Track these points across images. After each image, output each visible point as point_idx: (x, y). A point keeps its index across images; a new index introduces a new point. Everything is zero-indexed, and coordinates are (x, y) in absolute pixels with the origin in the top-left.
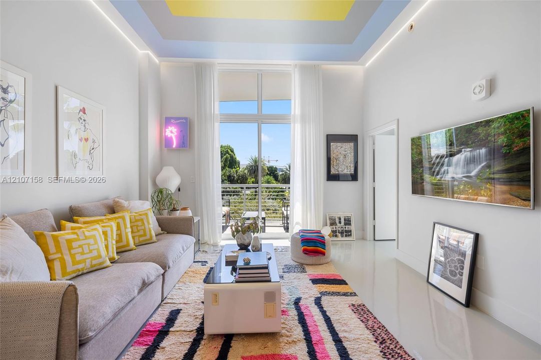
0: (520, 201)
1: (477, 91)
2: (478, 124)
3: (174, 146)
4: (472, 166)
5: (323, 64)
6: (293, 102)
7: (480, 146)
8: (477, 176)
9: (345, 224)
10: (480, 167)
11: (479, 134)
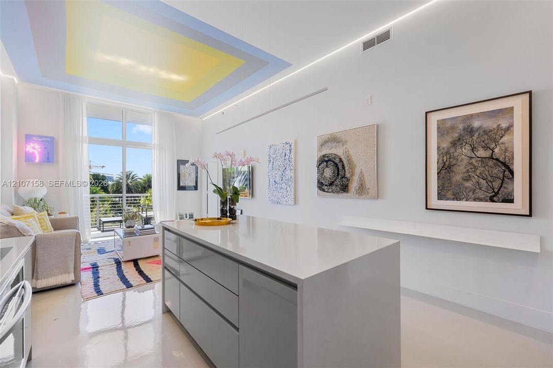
1: (241, 154)
3: (37, 160)
9: (190, 218)
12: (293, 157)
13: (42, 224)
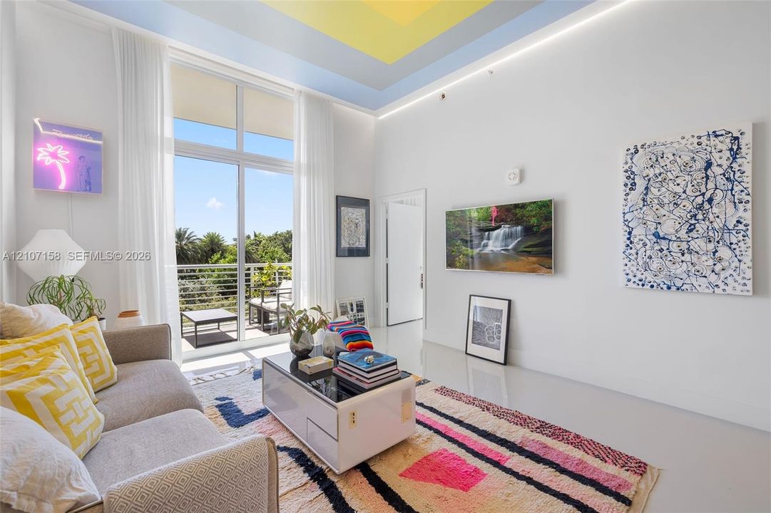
0: (545, 269)
1: (512, 177)
2: (516, 206)
3: (62, 186)
4: (510, 240)
5: (334, 102)
6: (296, 143)
7: (517, 224)
8: (515, 249)
9: (358, 311)
10: (516, 242)
11: (516, 214)
12: (748, 168)
13: (89, 359)
